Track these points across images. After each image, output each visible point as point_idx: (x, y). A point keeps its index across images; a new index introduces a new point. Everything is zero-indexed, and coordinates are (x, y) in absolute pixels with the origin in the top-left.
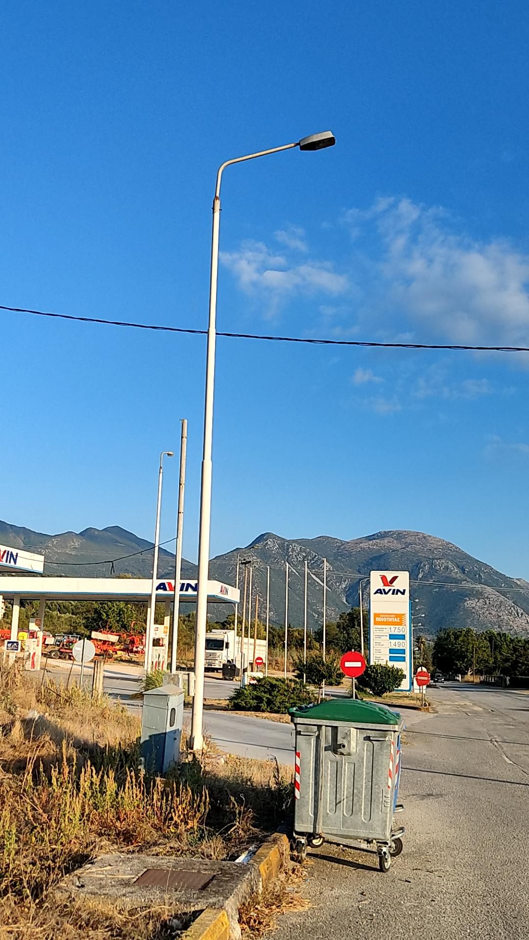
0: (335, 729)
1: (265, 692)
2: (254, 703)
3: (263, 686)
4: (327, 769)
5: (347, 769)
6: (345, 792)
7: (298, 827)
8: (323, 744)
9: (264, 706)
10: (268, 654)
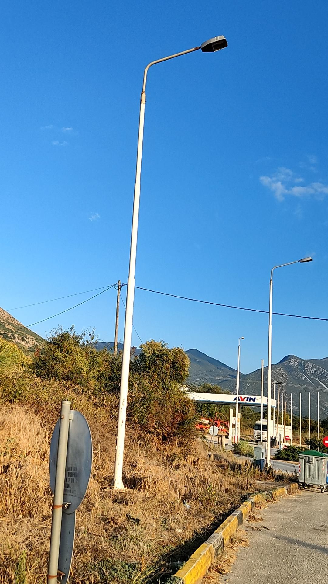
0: (309, 457)
1: (291, 453)
2: (286, 457)
3: (290, 449)
4: (307, 467)
5: (312, 467)
6: (312, 473)
7: (300, 481)
8: (306, 461)
9: (290, 458)
10: (292, 434)
